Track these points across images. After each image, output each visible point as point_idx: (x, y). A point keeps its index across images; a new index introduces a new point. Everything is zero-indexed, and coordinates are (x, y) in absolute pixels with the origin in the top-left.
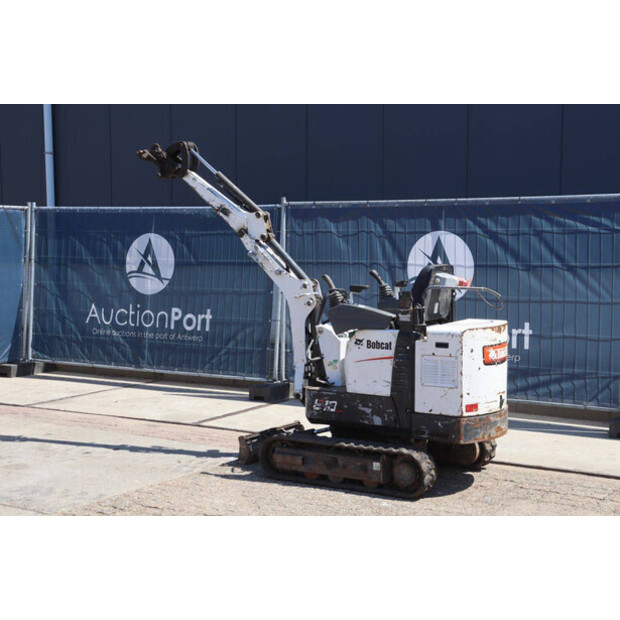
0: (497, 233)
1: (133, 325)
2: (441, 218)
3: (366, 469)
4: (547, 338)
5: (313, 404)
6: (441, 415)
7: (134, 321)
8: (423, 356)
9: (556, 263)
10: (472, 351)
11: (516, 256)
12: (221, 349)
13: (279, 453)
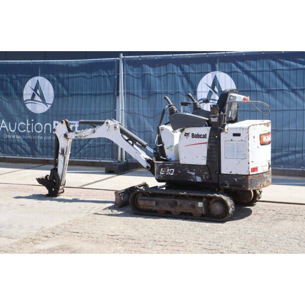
0: (250, 71)
1: (29, 132)
2: (217, 63)
3: (193, 206)
4: (280, 131)
5: (160, 171)
6: (237, 175)
7: (30, 129)
8: (226, 141)
9: (285, 88)
10: (254, 137)
11: (262, 85)
12: (85, 145)
13: (141, 200)
